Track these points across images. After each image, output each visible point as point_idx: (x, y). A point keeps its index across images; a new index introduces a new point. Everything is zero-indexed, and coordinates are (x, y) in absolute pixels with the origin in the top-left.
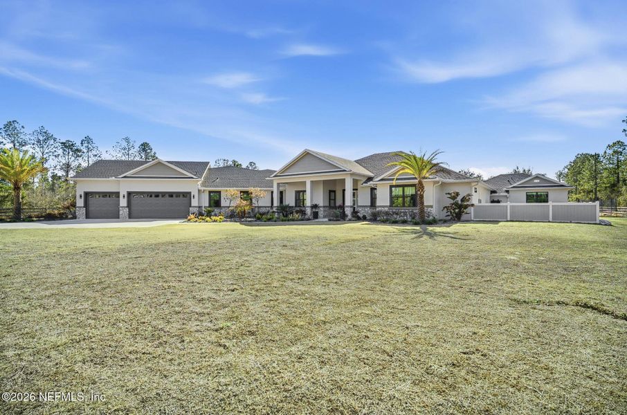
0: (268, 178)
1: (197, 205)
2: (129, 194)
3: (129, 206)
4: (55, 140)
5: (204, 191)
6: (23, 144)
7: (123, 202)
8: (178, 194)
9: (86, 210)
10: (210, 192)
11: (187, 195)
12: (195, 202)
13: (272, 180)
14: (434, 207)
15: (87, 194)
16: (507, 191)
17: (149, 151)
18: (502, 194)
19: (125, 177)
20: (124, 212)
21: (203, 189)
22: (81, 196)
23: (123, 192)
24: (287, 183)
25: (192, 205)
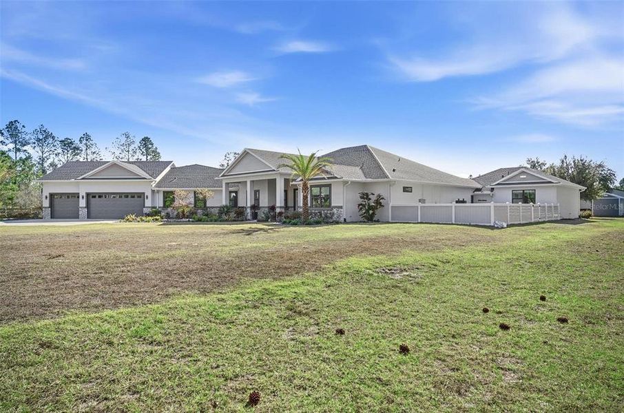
0: (217, 178)
1: (150, 206)
2: (88, 194)
3: (88, 206)
4: (53, 138)
5: (158, 192)
6: (25, 143)
7: (83, 203)
8: (133, 195)
9: (51, 211)
10: (164, 192)
11: (141, 196)
12: (148, 203)
13: (222, 180)
14: (344, 207)
15: (52, 195)
16: (492, 189)
17: (150, 146)
18: (485, 192)
19: (83, 179)
20: (83, 212)
21: (156, 189)
22: (46, 197)
23: (83, 193)
24: (240, 182)
25: (146, 205)
